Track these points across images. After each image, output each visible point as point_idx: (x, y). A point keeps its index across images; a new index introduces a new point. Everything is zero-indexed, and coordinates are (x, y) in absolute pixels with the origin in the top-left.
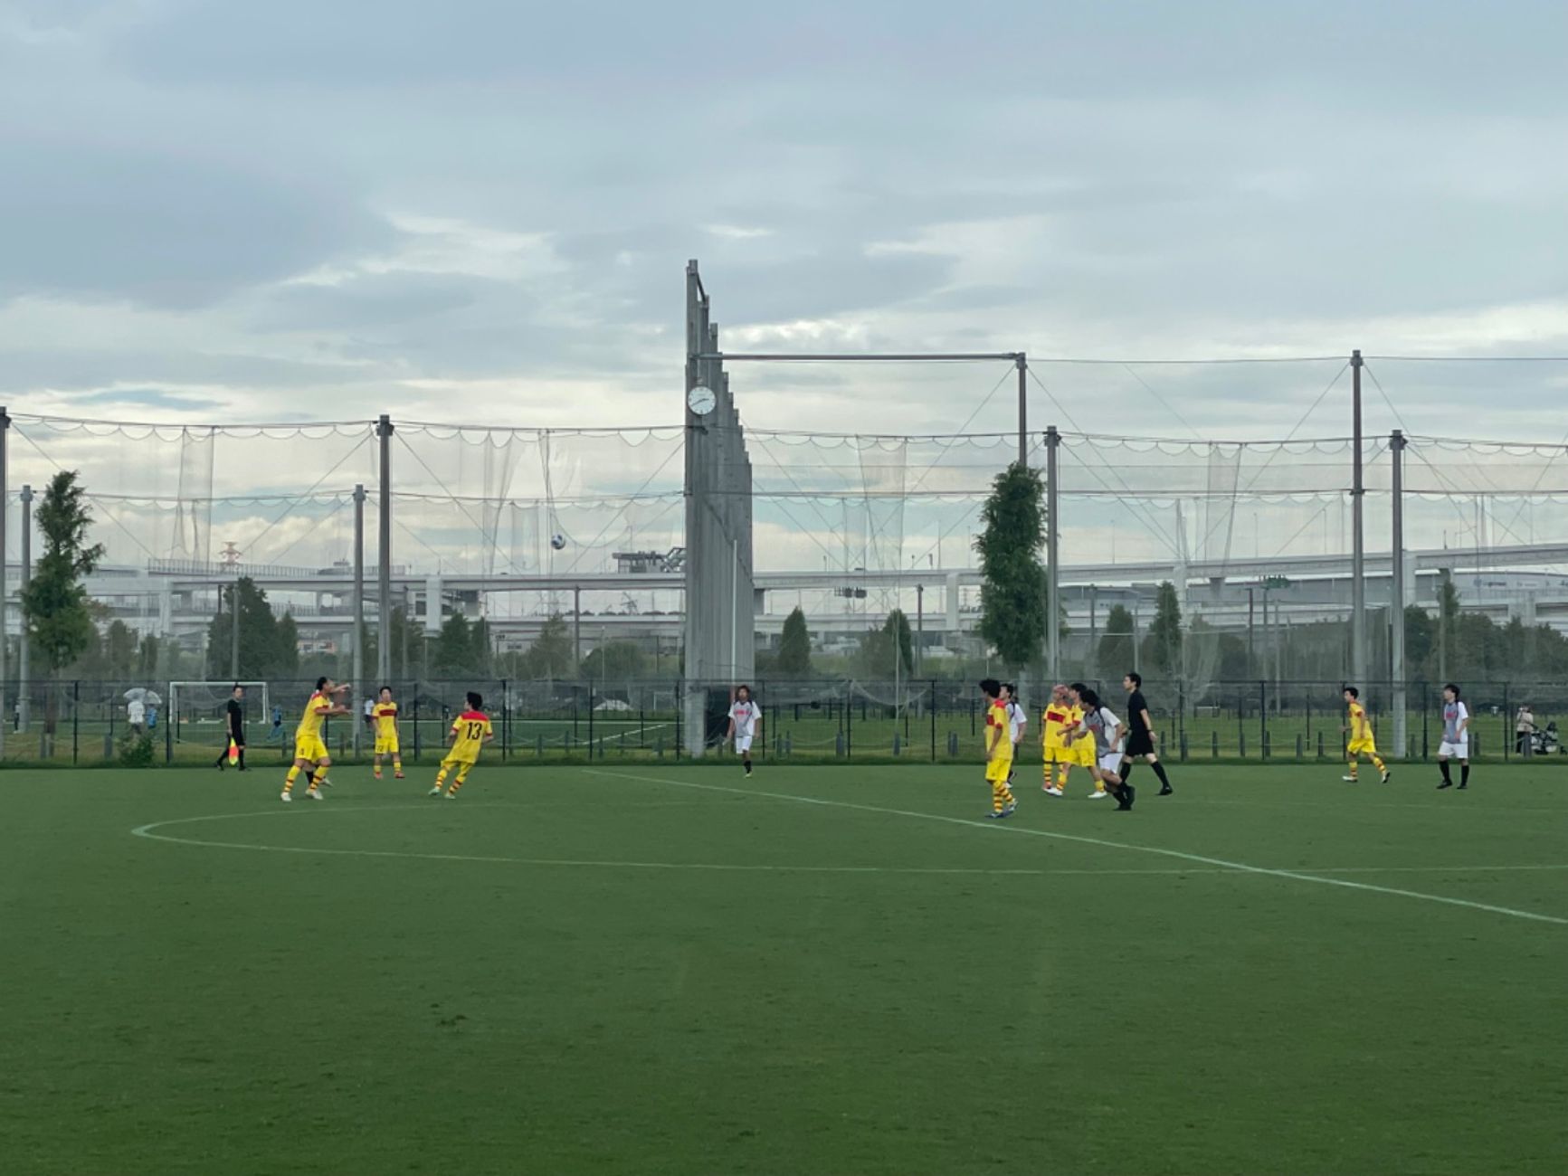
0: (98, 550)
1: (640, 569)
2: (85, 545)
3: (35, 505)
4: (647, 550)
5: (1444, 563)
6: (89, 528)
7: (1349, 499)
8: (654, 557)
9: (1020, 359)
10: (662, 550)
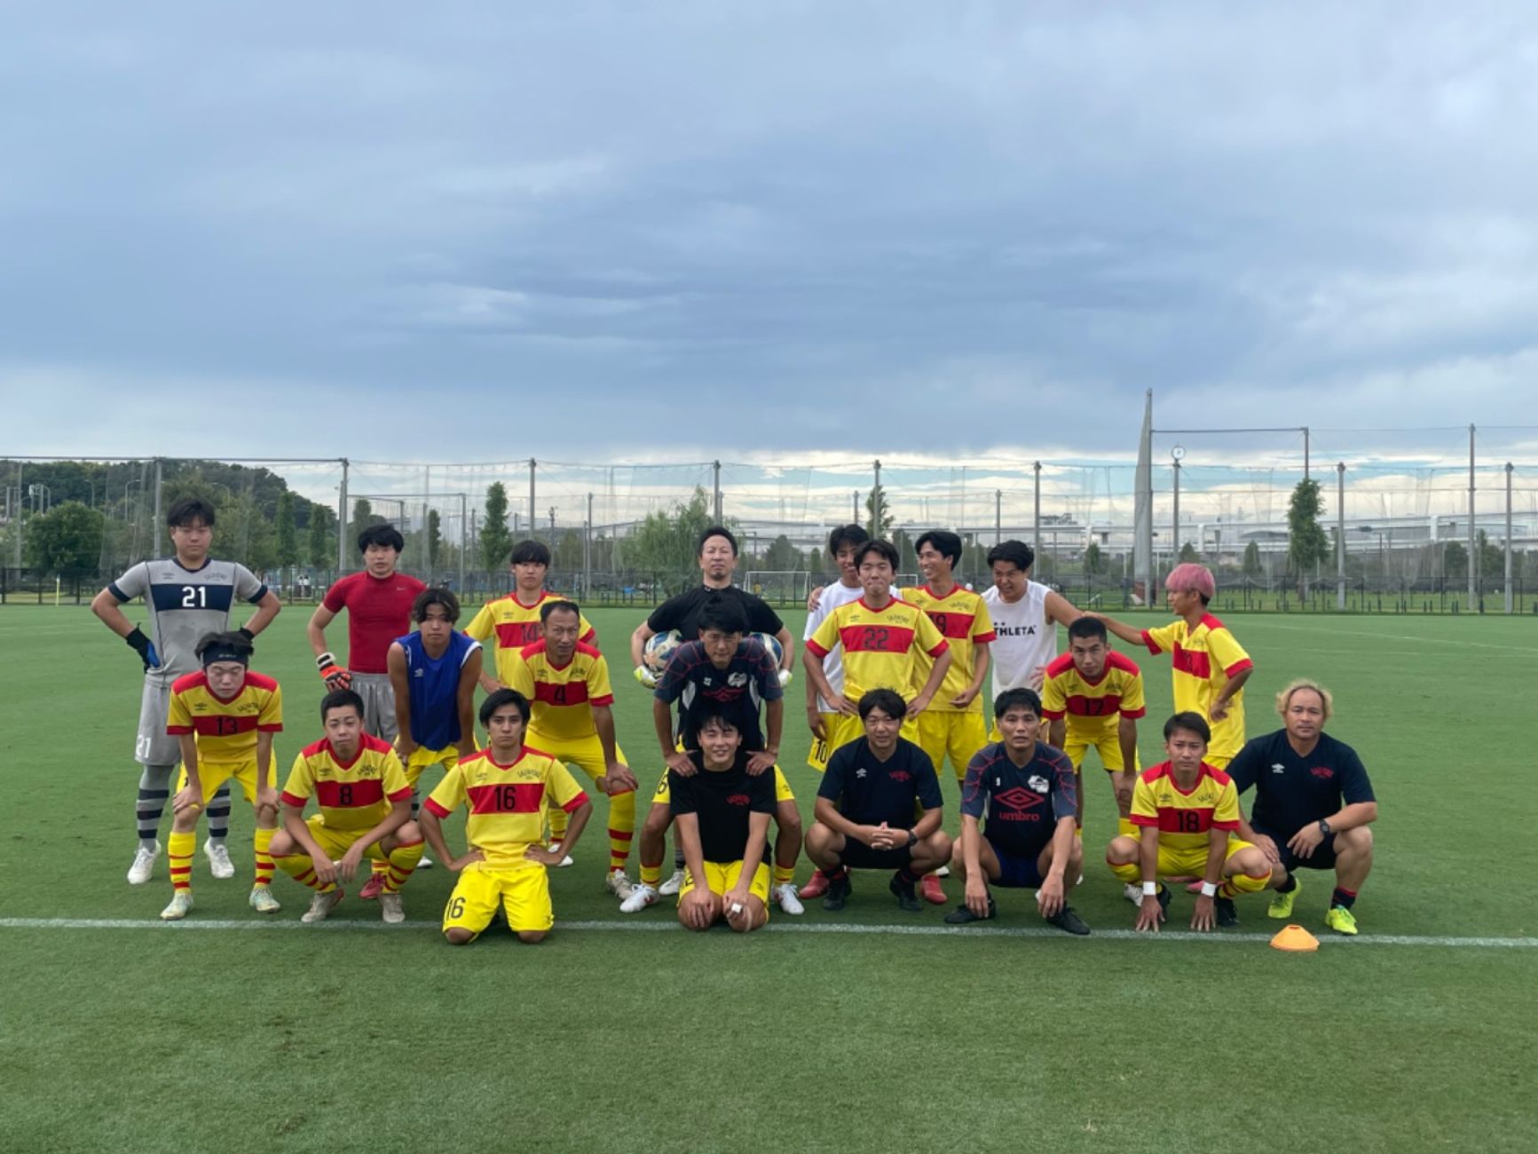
0: (892, 518)
1: (1050, 523)
2: (887, 516)
4: (1052, 514)
5: (1453, 520)
6: (888, 510)
7: (1468, 493)
8: (1056, 518)
9: (1306, 430)
10: (1059, 515)
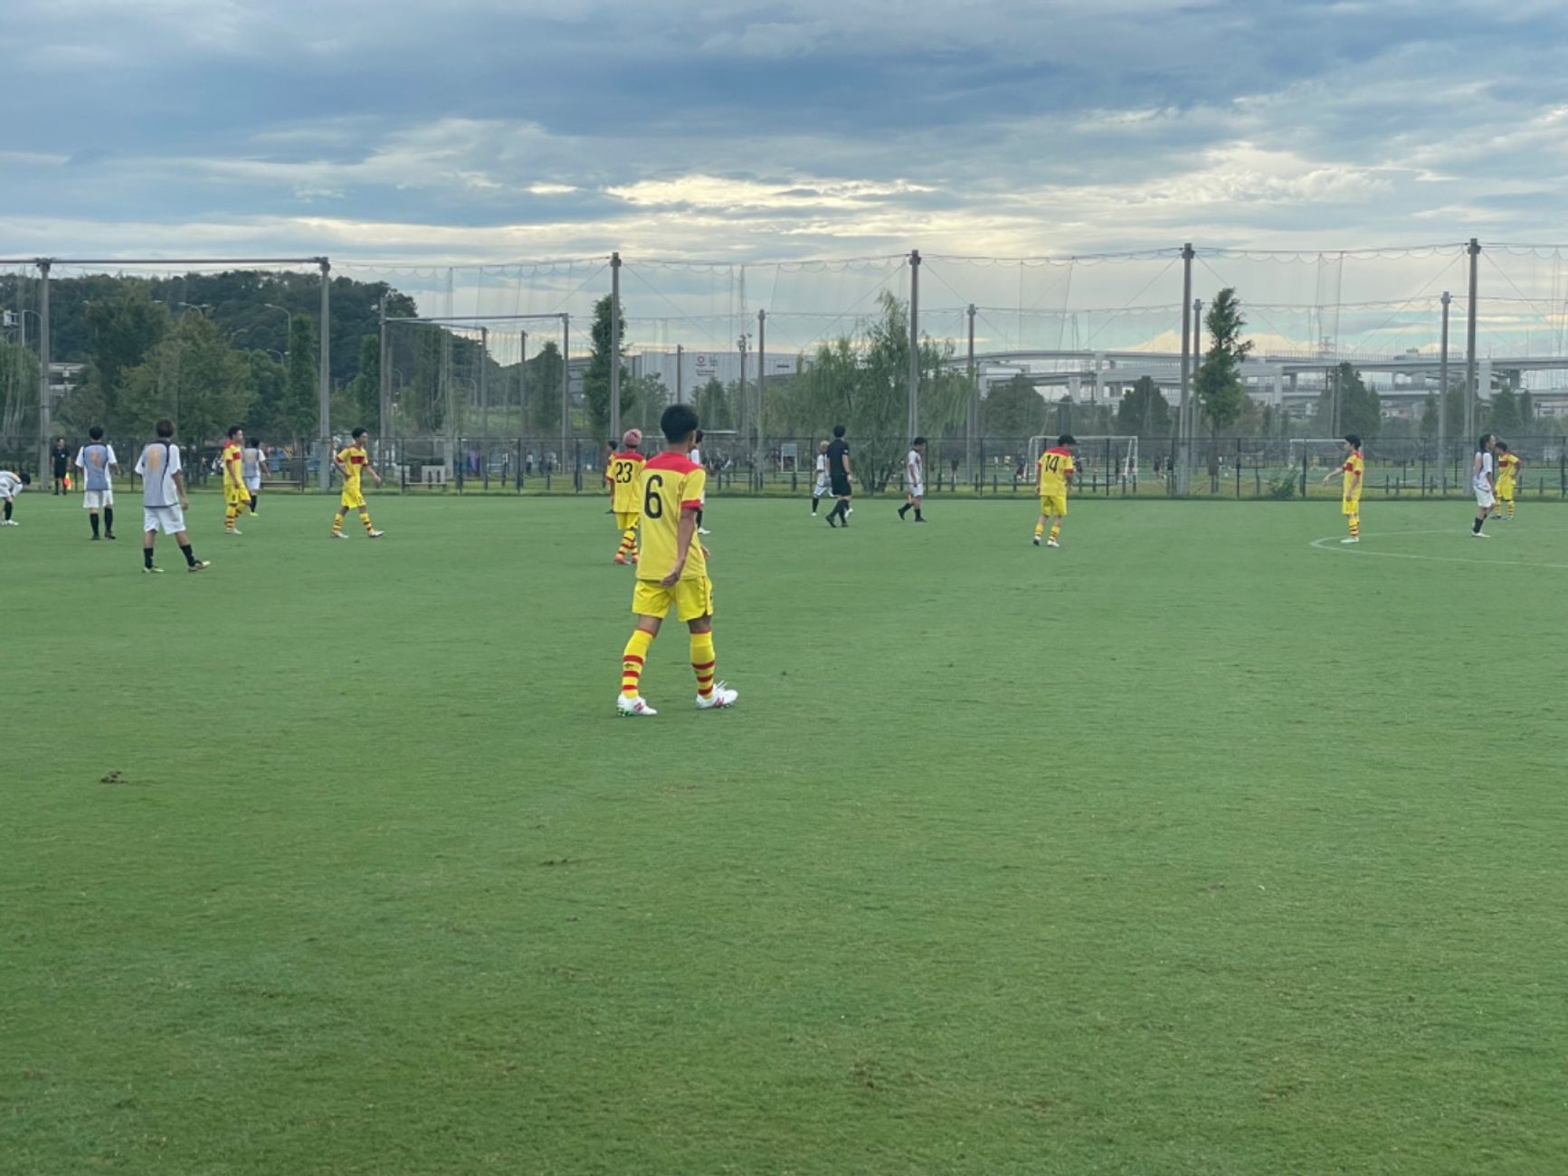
0: (1249, 344)
2: (1240, 341)
3: (1204, 314)
6: (1242, 329)
